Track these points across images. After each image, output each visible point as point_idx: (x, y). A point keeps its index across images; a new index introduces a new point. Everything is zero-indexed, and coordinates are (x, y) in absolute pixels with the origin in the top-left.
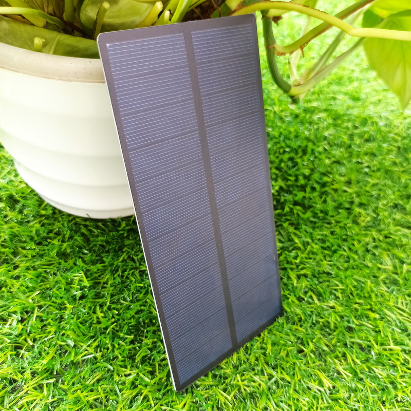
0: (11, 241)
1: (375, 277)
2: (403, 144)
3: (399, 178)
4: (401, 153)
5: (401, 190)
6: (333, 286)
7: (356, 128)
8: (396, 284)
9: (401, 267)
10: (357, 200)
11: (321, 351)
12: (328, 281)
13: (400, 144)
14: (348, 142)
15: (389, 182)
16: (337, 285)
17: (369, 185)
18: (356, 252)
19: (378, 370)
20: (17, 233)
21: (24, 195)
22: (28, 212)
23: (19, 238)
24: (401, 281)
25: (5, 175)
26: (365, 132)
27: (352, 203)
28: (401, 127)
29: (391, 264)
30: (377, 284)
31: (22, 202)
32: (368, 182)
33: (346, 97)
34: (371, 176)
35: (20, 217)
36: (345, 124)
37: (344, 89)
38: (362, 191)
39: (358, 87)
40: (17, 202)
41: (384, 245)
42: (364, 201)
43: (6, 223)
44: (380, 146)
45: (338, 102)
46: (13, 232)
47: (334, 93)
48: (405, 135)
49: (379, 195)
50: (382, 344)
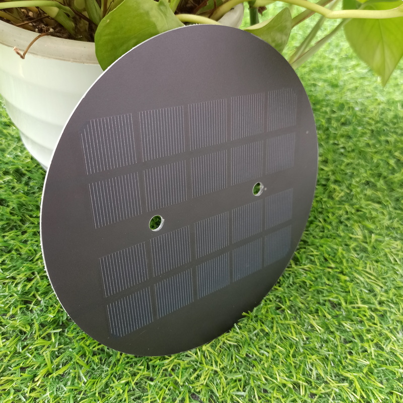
0: (19, 210)
1: (346, 245)
2: (377, 128)
3: (372, 158)
4: (375, 136)
5: (373, 168)
6: (309, 252)
7: (334, 112)
8: (365, 252)
9: (370, 237)
10: (332, 178)
11: (296, 308)
12: (305, 248)
13: (373, 127)
14: (326, 125)
15: (362, 162)
16: (312, 252)
17: (344, 164)
18: (330, 223)
19: (347, 325)
20: (24, 202)
21: (29, 169)
22: (33, 184)
23: (26, 207)
24: (369, 249)
25: (12, 151)
26: (342, 117)
27: (328, 180)
28: (375, 112)
29: (361, 234)
30: (348, 251)
31: (29, 174)
32: (343, 161)
33: (326, 84)
34: (346, 156)
35: (26, 188)
36: (324, 109)
37: (323, 77)
38: (337, 169)
39: (336, 75)
40: (23, 175)
41: (355, 218)
42: (339, 179)
43: (14, 193)
44: (355, 130)
45: (318, 88)
46: (20, 202)
47: (314, 80)
48: (378, 119)
49: (353, 173)
50: (351, 303)
